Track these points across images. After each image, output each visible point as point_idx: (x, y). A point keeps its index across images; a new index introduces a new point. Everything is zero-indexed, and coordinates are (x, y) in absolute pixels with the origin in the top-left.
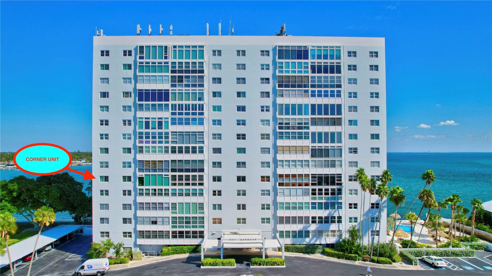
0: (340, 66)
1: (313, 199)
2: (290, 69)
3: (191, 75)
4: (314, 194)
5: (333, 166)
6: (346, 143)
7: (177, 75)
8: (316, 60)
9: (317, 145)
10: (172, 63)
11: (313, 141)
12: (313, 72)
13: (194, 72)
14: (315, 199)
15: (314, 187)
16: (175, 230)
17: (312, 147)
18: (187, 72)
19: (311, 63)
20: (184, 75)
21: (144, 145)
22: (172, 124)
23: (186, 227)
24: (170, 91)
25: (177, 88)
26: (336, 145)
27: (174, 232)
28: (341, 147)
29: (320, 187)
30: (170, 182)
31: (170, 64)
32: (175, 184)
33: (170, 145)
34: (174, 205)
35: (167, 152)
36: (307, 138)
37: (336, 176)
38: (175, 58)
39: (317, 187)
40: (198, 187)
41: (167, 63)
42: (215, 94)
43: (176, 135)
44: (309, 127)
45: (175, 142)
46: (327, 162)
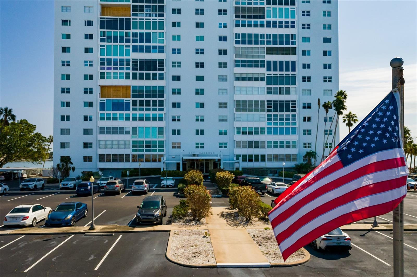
2: (247, 1)
3: (151, 4)
4: (269, 120)
5: (288, 92)
6: (300, 72)
7: (138, 4)
9: (272, 73)
11: (269, 69)
12: (269, 3)
14: (270, 124)
15: (270, 113)
16: (135, 153)
17: (267, 75)
18: (148, 1)
20: (145, 4)
21: (106, 71)
22: (134, 51)
23: (146, 151)
24: (131, 20)
25: (138, 17)
26: (290, 73)
27: (134, 157)
28: (295, 75)
29: (276, 113)
30: (131, 107)
32: (136, 110)
33: (131, 72)
34: (135, 130)
35: (128, 77)
36: (263, 66)
37: (290, 102)
39: (273, 113)
40: (158, 113)
42: (174, 25)
43: (137, 62)
44: (265, 55)
45: (136, 69)
46: (282, 89)
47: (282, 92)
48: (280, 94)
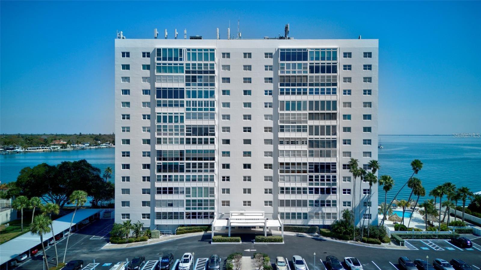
0: (336, 66)
1: (310, 184)
2: (291, 70)
3: (203, 75)
4: (311, 180)
5: (328, 155)
6: (341, 135)
7: (191, 75)
8: (315, 62)
9: (314, 137)
10: (187, 64)
11: (311, 134)
12: (312, 72)
13: (206, 72)
14: (312, 184)
15: (311, 174)
16: (188, 211)
17: (309, 138)
18: (200, 72)
19: (310, 64)
20: (197, 75)
21: (162, 137)
22: (187, 118)
23: (199, 208)
24: (185, 90)
25: (191, 87)
26: (331, 137)
27: (188, 214)
28: (335, 138)
29: (317, 174)
30: (185, 169)
31: (185, 66)
32: (189, 171)
33: (185, 137)
34: (188, 189)
35: (182, 143)
36: (305, 131)
37: (331, 164)
38: (189, 59)
39: (314, 174)
40: (209, 174)
41: (182, 64)
42: (225, 92)
43: (190, 128)
44: (307, 121)
45: (190, 135)
46: (323, 152)
47: (322, 155)
48: (321, 156)
